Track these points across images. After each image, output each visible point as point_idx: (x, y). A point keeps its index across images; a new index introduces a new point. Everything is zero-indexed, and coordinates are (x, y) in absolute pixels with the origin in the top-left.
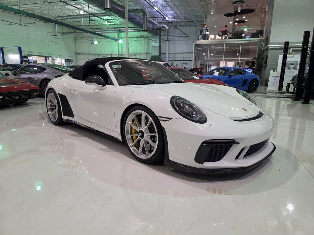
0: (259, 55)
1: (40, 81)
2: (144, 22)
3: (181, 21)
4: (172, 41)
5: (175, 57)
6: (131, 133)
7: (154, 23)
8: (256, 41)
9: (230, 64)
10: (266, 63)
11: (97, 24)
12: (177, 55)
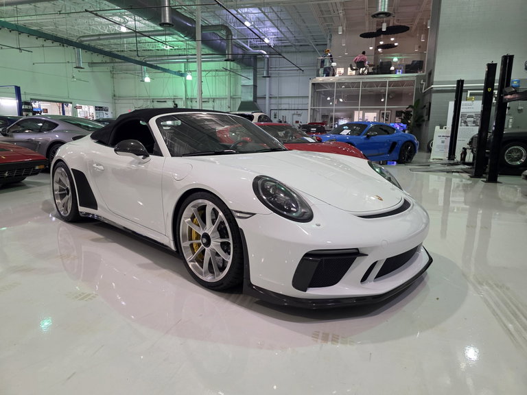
0: (417, 102)
1: (48, 144)
2: (228, 45)
3: (290, 44)
4: (275, 77)
5: (281, 104)
6: (191, 239)
7: (245, 48)
8: (412, 79)
9: (371, 117)
10: (429, 114)
11: (149, 48)
12: (284, 101)
